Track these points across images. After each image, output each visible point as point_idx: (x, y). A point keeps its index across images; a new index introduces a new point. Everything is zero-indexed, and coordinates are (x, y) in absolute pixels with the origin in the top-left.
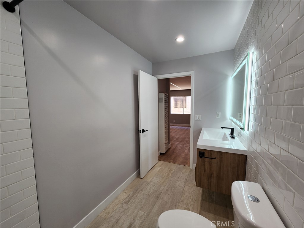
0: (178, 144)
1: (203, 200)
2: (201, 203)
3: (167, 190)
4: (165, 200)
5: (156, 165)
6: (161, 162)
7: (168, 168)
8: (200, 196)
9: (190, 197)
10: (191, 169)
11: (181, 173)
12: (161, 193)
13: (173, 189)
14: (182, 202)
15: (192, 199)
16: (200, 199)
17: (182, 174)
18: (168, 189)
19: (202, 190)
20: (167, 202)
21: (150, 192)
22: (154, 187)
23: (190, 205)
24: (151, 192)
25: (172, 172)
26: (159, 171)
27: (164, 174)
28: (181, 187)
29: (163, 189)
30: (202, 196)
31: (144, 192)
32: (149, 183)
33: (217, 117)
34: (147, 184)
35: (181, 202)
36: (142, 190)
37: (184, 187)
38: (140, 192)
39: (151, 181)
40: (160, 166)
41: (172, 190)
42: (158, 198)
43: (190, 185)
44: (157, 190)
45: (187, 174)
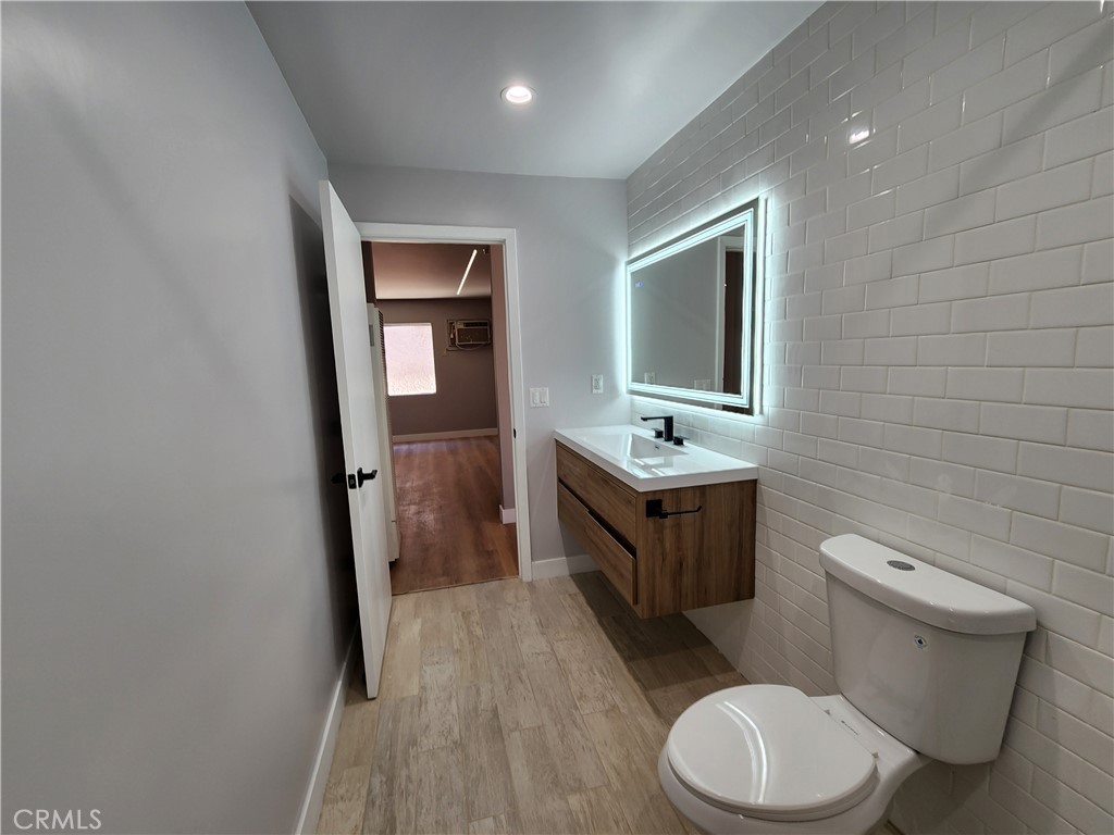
0: (418, 513)
1: (627, 660)
2: (629, 671)
3: (509, 689)
4: (527, 726)
5: (395, 619)
6: (407, 602)
7: (453, 611)
8: (614, 653)
9: (591, 669)
10: (528, 583)
11: (510, 609)
12: (495, 711)
13: (524, 673)
14: (582, 697)
15: (601, 672)
16: (621, 662)
17: (514, 609)
18: (507, 682)
19: (606, 633)
20: (539, 728)
21: (450, 731)
22: (454, 702)
23: (609, 695)
24: (456, 730)
25: (475, 618)
26: (424, 636)
27: (455, 637)
28: (543, 653)
29: (492, 690)
30: (617, 649)
31: (426, 743)
32: (421, 702)
33: (595, 391)
34: (416, 710)
35: (580, 699)
36: (414, 743)
37: (552, 649)
38: (412, 752)
39: (423, 688)
40: (416, 616)
41: (525, 677)
42: (497, 733)
43: (563, 636)
44: (476, 709)
45: (528, 603)
